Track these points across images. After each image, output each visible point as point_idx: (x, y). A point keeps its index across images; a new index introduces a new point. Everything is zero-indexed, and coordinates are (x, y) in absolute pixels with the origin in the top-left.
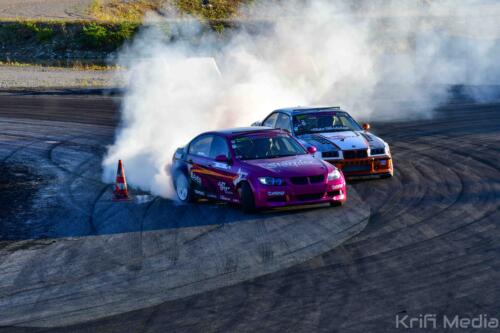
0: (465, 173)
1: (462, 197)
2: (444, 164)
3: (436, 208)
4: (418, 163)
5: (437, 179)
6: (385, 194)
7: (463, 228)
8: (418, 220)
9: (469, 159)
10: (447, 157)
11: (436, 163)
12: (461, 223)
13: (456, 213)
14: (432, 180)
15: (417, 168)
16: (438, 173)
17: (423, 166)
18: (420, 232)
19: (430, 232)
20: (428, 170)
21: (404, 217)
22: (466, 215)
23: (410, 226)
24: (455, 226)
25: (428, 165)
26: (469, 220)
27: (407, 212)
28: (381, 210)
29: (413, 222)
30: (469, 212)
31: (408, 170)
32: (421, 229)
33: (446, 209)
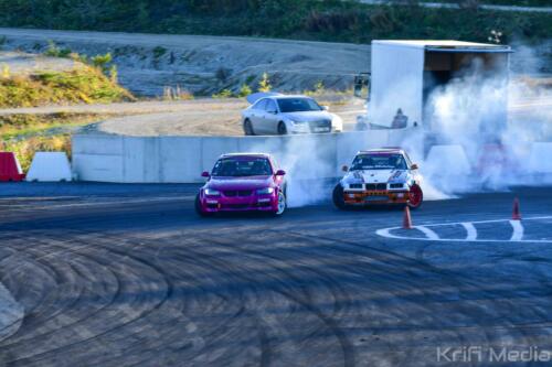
0: (123, 272)
1: (119, 297)
2: (101, 263)
3: (92, 308)
4: (74, 263)
5: (93, 278)
6: (39, 294)
7: (119, 328)
8: (73, 320)
9: (126, 258)
10: (103, 257)
11: (92, 262)
12: (116, 323)
13: (112, 313)
14: (89, 280)
15: (73, 267)
16: (94, 273)
17: (79, 265)
18: (75, 334)
19: (85, 333)
20: (84, 269)
21: (59, 317)
22: (123, 315)
23: (66, 327)
24: (111, 326)
25: (85, 264)
26: (125, 320)
27: (63, 312)
28: (35, 311)
29: (67, 323)
30: (126, 312)
31: (64, 269)
32: (76, 330)
33: (103, 309)
